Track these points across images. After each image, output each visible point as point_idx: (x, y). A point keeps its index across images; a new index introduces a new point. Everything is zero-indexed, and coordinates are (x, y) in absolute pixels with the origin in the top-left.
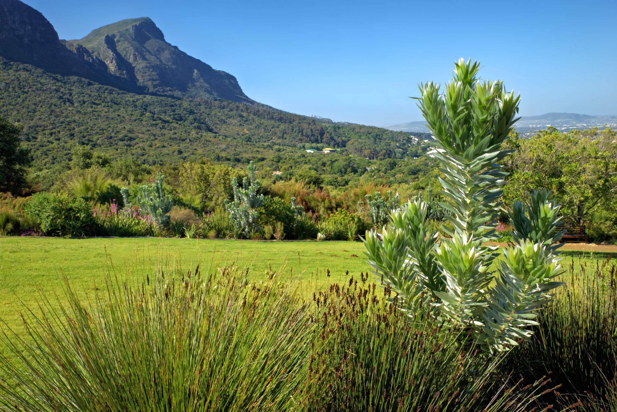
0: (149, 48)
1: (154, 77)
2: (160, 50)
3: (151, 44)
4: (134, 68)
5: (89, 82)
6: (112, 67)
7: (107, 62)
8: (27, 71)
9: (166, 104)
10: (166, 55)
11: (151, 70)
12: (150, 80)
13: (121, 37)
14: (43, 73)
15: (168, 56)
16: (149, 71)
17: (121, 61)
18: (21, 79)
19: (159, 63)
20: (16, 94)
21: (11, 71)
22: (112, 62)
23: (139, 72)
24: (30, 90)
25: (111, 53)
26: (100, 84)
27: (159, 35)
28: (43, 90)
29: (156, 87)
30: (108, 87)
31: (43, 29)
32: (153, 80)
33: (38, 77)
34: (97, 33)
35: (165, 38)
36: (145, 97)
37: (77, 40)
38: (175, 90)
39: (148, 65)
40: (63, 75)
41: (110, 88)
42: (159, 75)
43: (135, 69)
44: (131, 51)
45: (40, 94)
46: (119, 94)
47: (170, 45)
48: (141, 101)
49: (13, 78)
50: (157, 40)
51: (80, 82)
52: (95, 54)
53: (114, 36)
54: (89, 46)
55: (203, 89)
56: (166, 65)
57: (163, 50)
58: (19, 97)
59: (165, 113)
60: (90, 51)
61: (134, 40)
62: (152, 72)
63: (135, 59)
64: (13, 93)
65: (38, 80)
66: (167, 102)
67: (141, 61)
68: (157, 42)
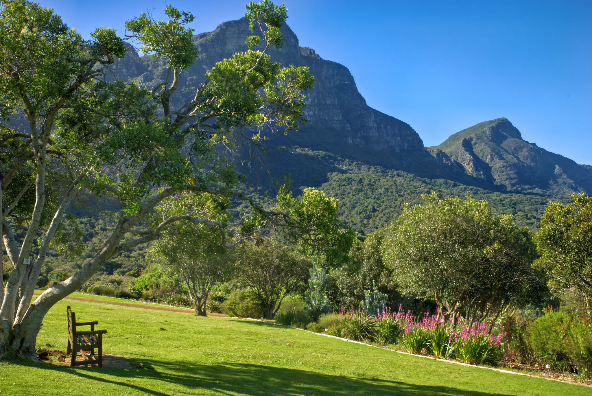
0: (506, 148)
1: (512, 176)
2: (518, 149)
3: (509, 143)
4: (491, 167)
5: (454, 183)
6: (469, 169)
7: (465, 165)
8: (401, 176)
9: (536, 202)
10: (524, 153)
11: (508, 169)
12: (507, 179)
13: (477, 139)
14: (414, 177)
15: (527, 154)
16: (507, 170)
17: (478, 163)
18: (398, 184)
19: (516, 161)
20: (394, 197)
21: (388, 178)
22: (469, 164)
23: (496, 172)
24: (405, 193)
25: (468, 156)
26: (464, 185)
27: (516, 134)
28: (417, 193)
29: (514, 186)
30: (472, 187)
31: (410, 139)
32: (511, 179)
33: (410, 181)
34: (454, 138)
35: (522, 136)
36: (512, 195)
37: (436, 146)
38: (535, 188)
39: (505, 164)
40: (431, 178)
41: (475, 188)
42: (516, 173)
43: (492, 169)
44: (488, 151)
45: (414, 196)
46: (484, 194)
47: (527, 142)
48: (508, 200)
49: (391, 183)
50: (514, 139)
51: (446, 184)
52: (453, 157)
53: (471, 139)
54: (447, 151)
55: (567, 185)
56: (524, 163)
57: (521, 148)
58: (397, 200)
59: (537, 211)
60: (449, 155)
61: (491, 141)
62: (510, 170)
63: (492, 159)
64: (392, 197)
65: (411, 183)
66: (537, 200)
67: (498, 161)
68: (514, 141)
